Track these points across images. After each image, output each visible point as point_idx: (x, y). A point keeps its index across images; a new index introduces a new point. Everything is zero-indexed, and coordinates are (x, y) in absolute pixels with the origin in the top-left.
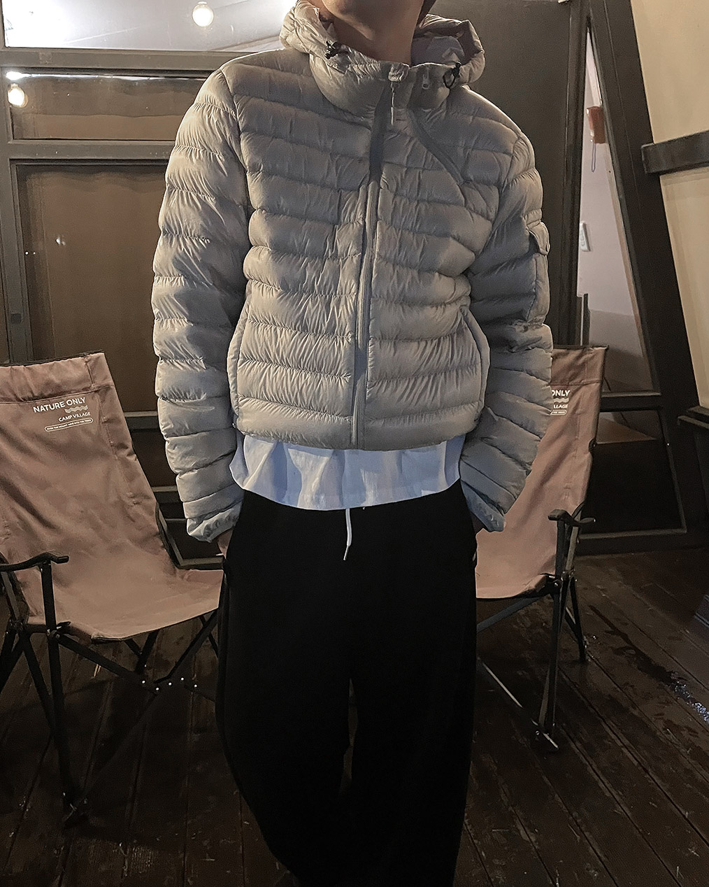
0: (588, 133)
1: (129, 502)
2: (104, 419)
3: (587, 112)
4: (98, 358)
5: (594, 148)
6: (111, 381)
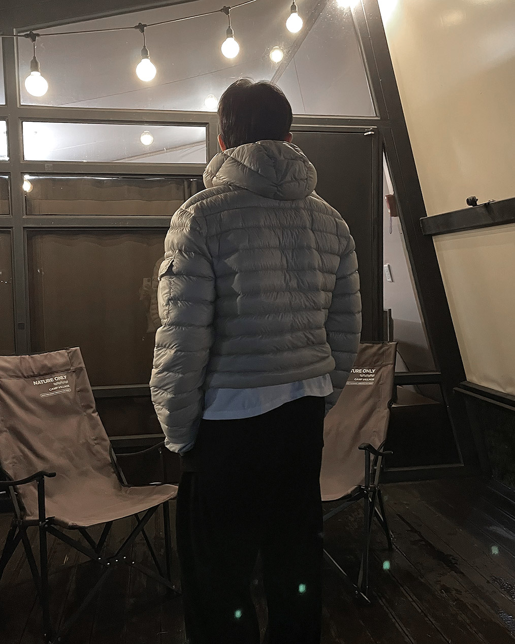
0: (387, 210)
1: (92, 443)
2: (78, 389)
3: (385, 198)
4: (76, 350)
5: (391, 219)
6: (83, 365)
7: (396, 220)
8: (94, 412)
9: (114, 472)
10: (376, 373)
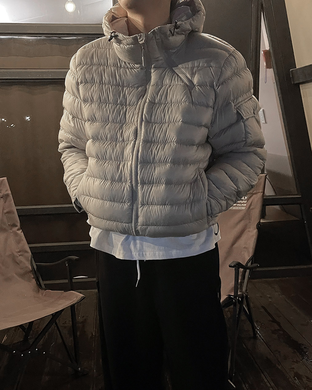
0: (263, 63)
3: (262, 52)
4: (3, 180)
5: (266, 71)
6: (10, 192)
7: (271, 72)
8: (18, 230)
9: (34, 278)
10: (248, 200)
